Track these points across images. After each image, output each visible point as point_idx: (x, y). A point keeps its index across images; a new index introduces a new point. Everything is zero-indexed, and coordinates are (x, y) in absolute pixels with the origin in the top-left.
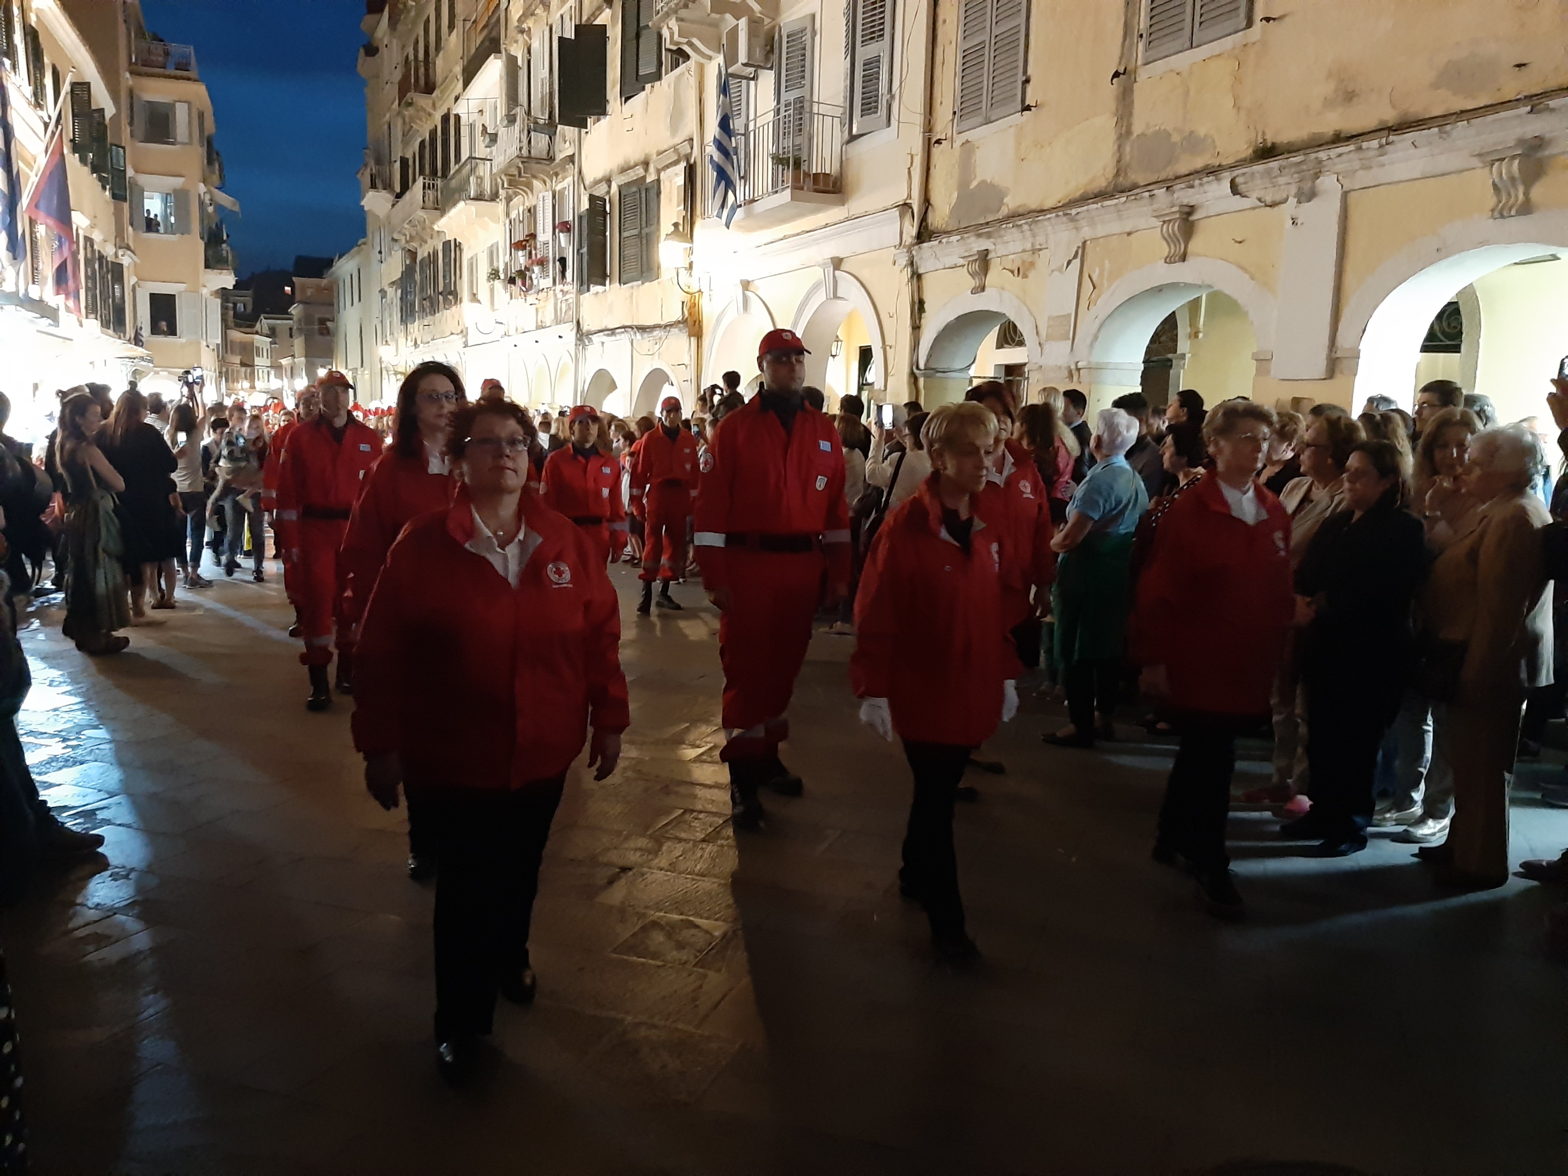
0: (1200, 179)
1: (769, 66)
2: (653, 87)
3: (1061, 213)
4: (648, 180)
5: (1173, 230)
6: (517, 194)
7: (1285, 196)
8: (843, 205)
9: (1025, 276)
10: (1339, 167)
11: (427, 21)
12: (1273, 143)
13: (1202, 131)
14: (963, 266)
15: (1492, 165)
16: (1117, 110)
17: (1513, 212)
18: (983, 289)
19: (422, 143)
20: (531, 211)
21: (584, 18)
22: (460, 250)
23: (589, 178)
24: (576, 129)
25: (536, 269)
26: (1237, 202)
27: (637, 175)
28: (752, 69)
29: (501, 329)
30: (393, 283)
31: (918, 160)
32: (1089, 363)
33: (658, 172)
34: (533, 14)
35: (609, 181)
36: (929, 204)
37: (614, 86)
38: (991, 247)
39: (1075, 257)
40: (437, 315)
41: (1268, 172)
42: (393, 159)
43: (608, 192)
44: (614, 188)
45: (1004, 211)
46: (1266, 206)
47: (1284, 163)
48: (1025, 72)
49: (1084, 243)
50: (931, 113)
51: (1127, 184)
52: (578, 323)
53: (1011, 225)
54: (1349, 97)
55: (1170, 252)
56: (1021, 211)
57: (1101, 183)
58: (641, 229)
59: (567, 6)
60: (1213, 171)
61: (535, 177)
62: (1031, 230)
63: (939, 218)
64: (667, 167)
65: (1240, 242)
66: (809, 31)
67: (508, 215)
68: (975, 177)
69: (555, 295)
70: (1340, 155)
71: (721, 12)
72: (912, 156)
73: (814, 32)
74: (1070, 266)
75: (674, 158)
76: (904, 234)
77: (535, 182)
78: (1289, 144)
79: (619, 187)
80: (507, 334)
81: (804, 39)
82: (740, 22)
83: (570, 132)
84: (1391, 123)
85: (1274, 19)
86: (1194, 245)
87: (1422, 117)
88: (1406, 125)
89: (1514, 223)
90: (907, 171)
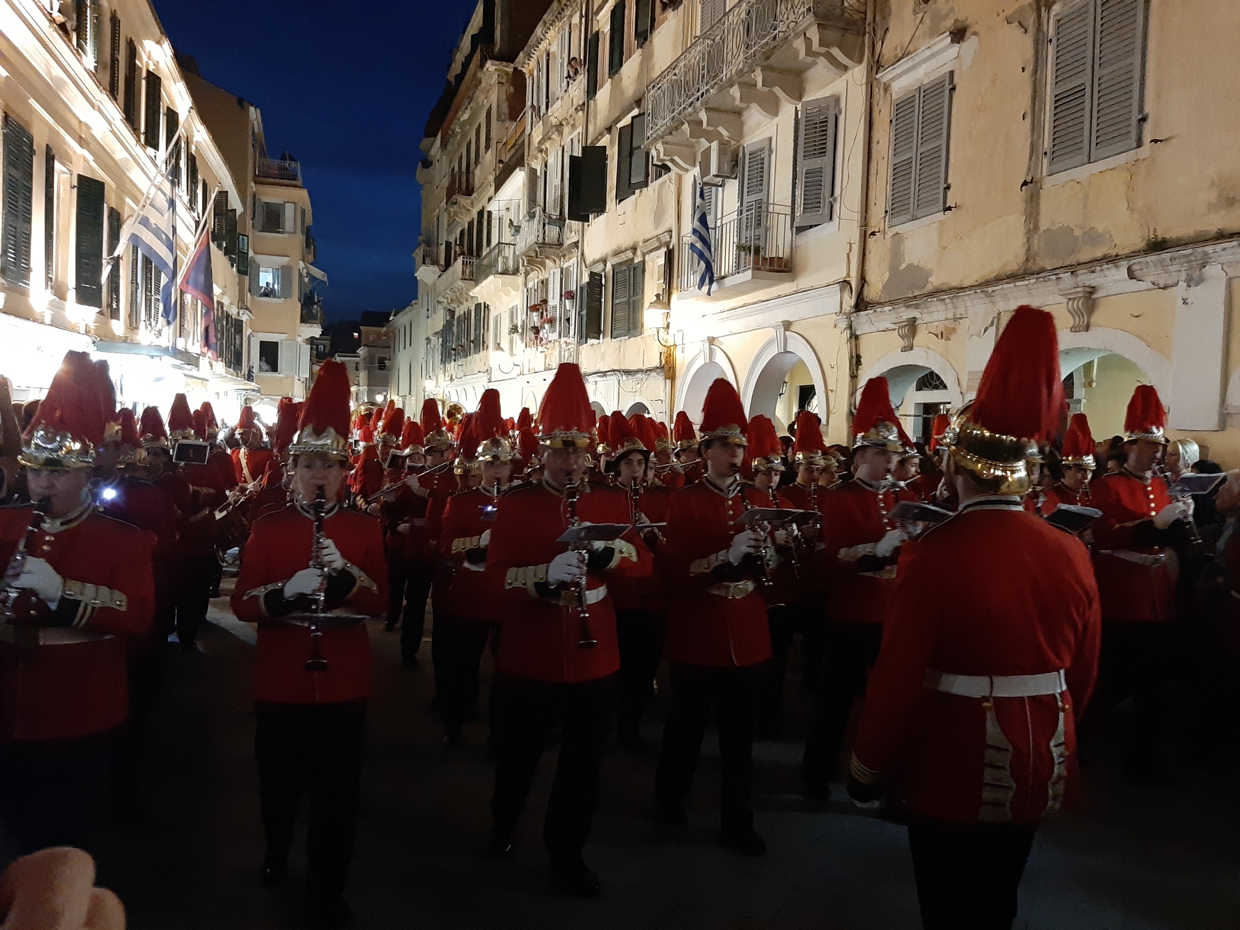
0: (1101, 266)
1: (733, 176)
2: (641, 192)
3: (979, 291)
4: (636, 261)
5: (1080, 306)
6: (532, 270)
7: (1176, 281)
8: (793, 281)
9: (948, 339)
10: (1224, 259)
11: (470, 142)
12: (1164, 239)
13: (1100, 228)
14: (894, 330)
16: (1025, 210)
18: (911, 348)
19: (462, 232)
20: (544, 283)
21: (589, 141)
22: (488, 310)
23: (589, 259)
24: (581, 223)
25: (547, 326)
26: (1134, 285)
27: (626, 257)
28: (721, 179)
29: (517, 370)
30: (436, 333)
31: (856, 248)
33: (644, 255)
34: (550, 139)
35: (605, 261)
36: (865, 281)
37: (610, 191)
38: (918, 316)
39: (991, 325)
40: (469, 358)
41: (1161, 261)
42: (440, 243)
43: (604, 270)
44: (609, 266)
45: (929, 288)
46: (1160, 288)
47: (1175, 254)
48: (946, 181)
49: (999, 314)
50: (866, 212)
51: (1036, 268)
53: (936, 299)
54: (1231, 202)
55: (1075, 322)
56: (943, 288)
57: (1013, 267)
58: (629, 297)
59: (575, 133)
60: (1113, 260)
61: (547, 258)
62: (953, 303)
63: (873, 292)
64: (651, 251)
65: (1137, 316)
66: (766, 151)
67: (526, 285)
68: (904, 261)
69: (560, 345)
70: (1224, 250)
71: (698, 137)
72: (851, 244)
73: (771, 151)
74: (987, 332)
75: (657, 245)
76: (844, 304)
77: (547, 261)
78: (1179, 239)
79: (613, 266)
80: (521, 374)
81: (762, 156)
82: (712, 144)
83: (576, 225)
85: (1161, 141)
86: (1096, 318)
90: (846, 256)
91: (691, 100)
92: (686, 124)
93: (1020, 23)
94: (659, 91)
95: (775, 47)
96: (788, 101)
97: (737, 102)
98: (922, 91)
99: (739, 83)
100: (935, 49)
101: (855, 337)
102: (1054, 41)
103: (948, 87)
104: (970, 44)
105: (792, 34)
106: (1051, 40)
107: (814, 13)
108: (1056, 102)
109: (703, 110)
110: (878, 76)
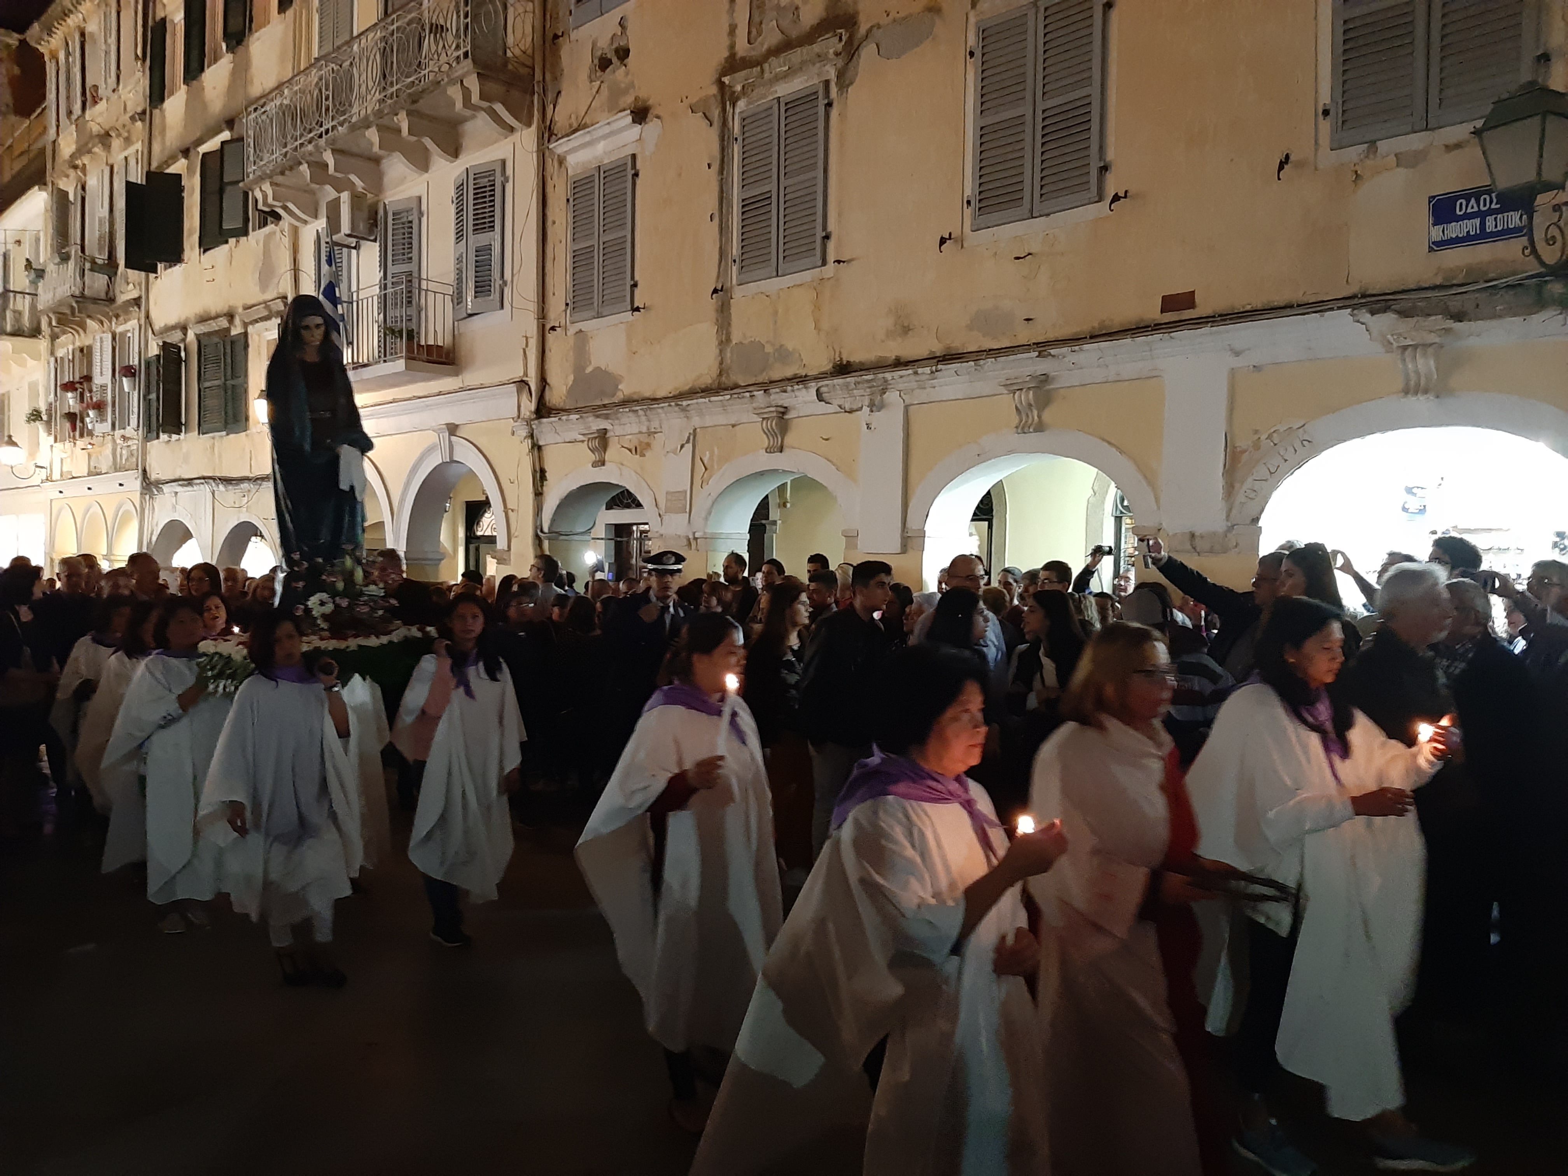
0: (792, 386)
1: (372, 238)
2: (238, 241)
3: (673, 404)
4: (234, 332)
5: (771, 426)
6: (64, 333)
7: (860, 405)
8: (457, 376)
9: (643, 455)
10: (901, 386)
12: (849, 362)
13: (790, 346)
14: (583, 441)
15: (1014, 393)
16: (717, 320)
17: (1031, 430)
18: (603, 463)
20: (85, 353)
21: (155, 164)
23: (159, 324)
24: (143, 274)
25: (91, 413)
26: (823, 407)
27: (218, 326)
28: (354, 240)
29: (41, 473)
31: (533, 343)
32: (705, 533)
33: (245, 325)
34: (89, 152)
35: (184, 329)
36: (546, 382)
37: (191, 234)
38: (609, 427)
39: (688, 441)
41: (847, 385)
43: (184, 340)
44: (191, 336)
45: (619, 396)
46: (846, 412)
47: (859, 379)
48: (633, 278)
49: (695, 431)
50: (544, 302)
51: (729, 383)
52: (144, 471)
53: (627, 410)
54: (906, 330)
55: (769, 443)
56: (635, 397)
57: (707, 380)
58: (226, 380)
59: (131, 150)
60: (802, 380)
61: (89, 317)
62: (646, 415)
63: (556, 396)
64: (256, 321)
65: (827, 440)
66: (414, 213)
67: (53, 353)
68: (590, 362)
69: (114, 441)
70: (901, 377)
71: (322, 183)
72: (527, 338)
73: (421, 214)
74: (684, 449)
75: (266, 313)
76: (522, 409)
77: (89, 321)
78: (861, 363)
79: (198, 337)
80: (49, 479)
81: (410, 219)
82: (342, 195)
83: (134, 275)
84: (938, 354)
85: (844, 262)
86: (789, 440)
87: (960, 352)
88: (949, 357)
89: (1033, 438)
90: (522, 351)
91: (311, 135)
92: (306, 165)
93: (704, 114)
94: (264, 117)
95: (423, 91)
96: (441, 157)
97: (376, 149)
98: (602, 172)
99: (377, 125)
100: (616, 126)
102: (740, 140)
103: (630, 172)
104: (652, 128)
105: (446, 79)
106: (736, 139)
107: (473, 60)
108: (743, 206)
109: (329, 152)
110: (551, 146)
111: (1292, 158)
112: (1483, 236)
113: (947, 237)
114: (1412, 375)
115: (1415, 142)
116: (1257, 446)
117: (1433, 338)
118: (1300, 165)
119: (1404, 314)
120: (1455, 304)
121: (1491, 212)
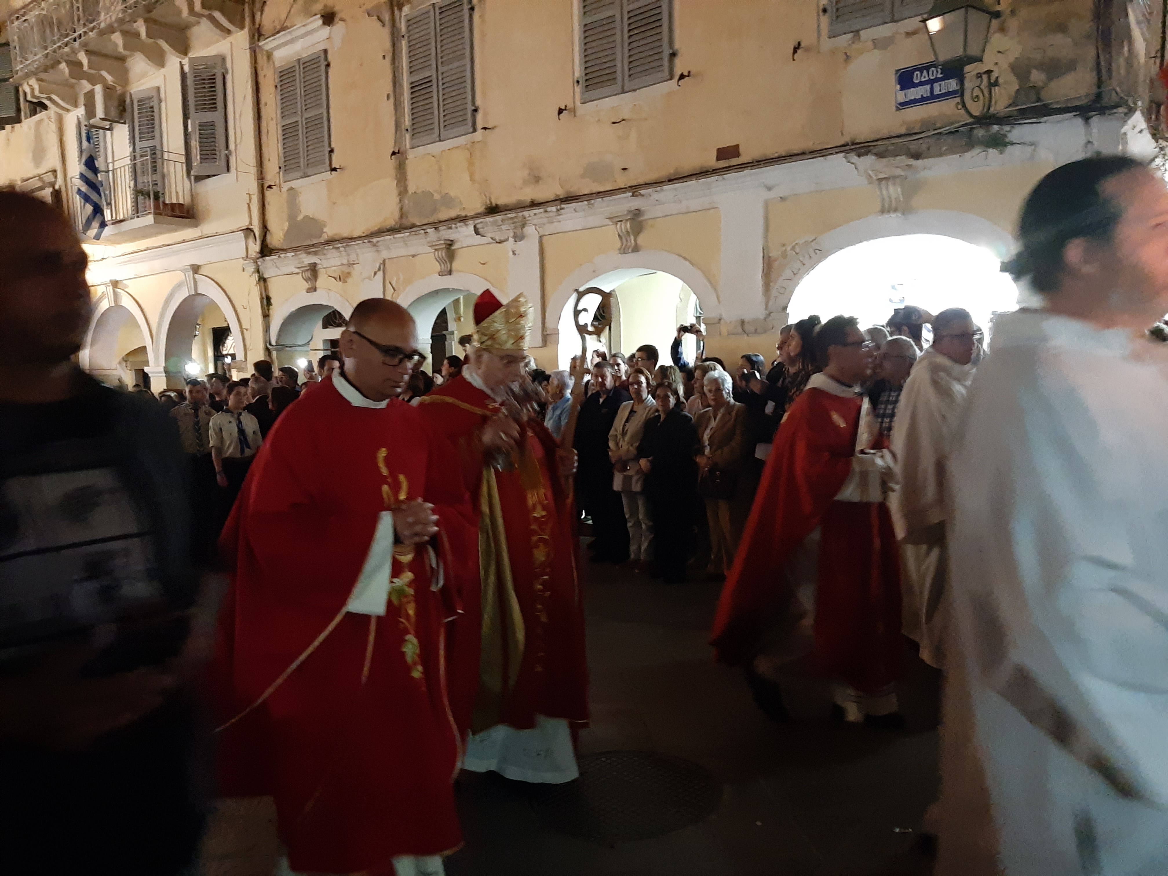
0: (455, 224)
1: (122, 121)
2: (13, 127)
3: (366, 241)
5: (442, 255)
7: (507, 237)
8: (197, 227)
9: (345, 280)
10: (535, 222)
12: (497, 205)
13: (452, 194)
14: (298, 273)
15: (616, 224)
16: (397, 176)
17: (630, 251)
18: (315, 290)
26: (479, 239)
28: (108, 123)
31: (255, 199)
36: (268, 230)
38: (318, 261)
39: (379, 270)
41: (495, 222)
45: (325, 237)
46: (497, 242)
47: (505, 217)
48: (330, 145)
49: (384, 261)
50: (262, 166)
51: (408, 224)
53: (331, 247)
54: (537, 179)
55: (441, 268)
56: (337, 238)
57: (391, 223)
60: (463, 219)
62: (345, 251)
63: (275, 239)
65: (484, 264)
66: (155, 100)
68: (301, 212)
70: (535, 214)
71: (79, 78)
72: (250, 195)
73: (160, 101)
74: (376, 276)
76: (249, 250)
78: (506, 205)
81: (152, 104)
82: (96, 87)
84: (561, 197)
85: (489, 129)
86: (456, 265)
87: (578, 194)
88: (570, 199)
89: (631, 257)
90: (247, 206)
91: (67, 39)
92: (64, 64)
93: (378, 17)
94: (25, 25)
96: (172, 54)
97: (120, 49)
98: (301, 64)
99: (121, 31)
100: (310, 27)
101: (263, 280)
102: (406, 38)
103: (323, 64)
104: (338, 28)
106: (403, 36)
108: (411, 88)
109: (83, 52)
110: (260, 44)
111: (803, 45)
112: (933, 97)
113: (563, 108)
114: (887, 199)
115: (884, 31)
116: (784, 255)
117: (899, 172)
118: (808, 50)
119: (880, 155)
120: (913, 147)
121: (937, 80)
